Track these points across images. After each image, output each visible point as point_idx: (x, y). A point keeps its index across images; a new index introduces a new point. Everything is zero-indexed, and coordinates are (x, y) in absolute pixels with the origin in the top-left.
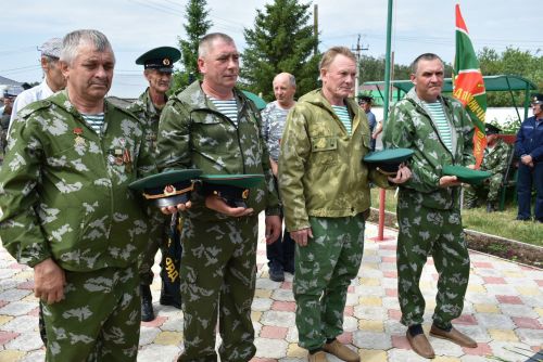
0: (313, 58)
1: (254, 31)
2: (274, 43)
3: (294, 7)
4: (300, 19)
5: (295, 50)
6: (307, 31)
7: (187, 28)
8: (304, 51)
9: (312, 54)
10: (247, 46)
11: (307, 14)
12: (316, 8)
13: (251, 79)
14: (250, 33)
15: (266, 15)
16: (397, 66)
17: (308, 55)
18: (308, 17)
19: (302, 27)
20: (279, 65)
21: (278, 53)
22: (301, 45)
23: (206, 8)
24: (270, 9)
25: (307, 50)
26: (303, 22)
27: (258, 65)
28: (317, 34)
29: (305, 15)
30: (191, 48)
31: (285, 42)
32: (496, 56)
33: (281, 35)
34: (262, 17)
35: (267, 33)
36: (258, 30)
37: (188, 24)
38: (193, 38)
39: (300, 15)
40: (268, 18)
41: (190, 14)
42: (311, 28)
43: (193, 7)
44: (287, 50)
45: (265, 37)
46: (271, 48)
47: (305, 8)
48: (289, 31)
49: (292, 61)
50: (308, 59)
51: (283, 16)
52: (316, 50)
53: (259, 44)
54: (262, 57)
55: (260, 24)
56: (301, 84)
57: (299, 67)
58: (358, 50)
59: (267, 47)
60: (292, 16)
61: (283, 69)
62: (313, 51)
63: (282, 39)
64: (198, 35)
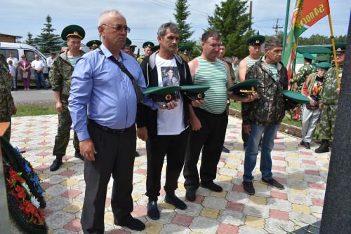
0: (247, 33)
1: (214, 17)
2: (225, 24)
3: (238, 2)
4: (241, 10)
5: (237, 28)
6: (245, 17)
7: (176, 16)
9: (247, 31)
10: (209, 26)
11: (246, 6)
12: (251, 3)
14: (211, 18)
15: (221, 8)
17: (244, 31)
18: (246, 9)
19: (242, 15)
20: (227, 37)
21: (227, 30)
22: (240, 25)
23: (187, 4)
24: (223, 4)
25: (244, 28)
26: (243, 12)
28: (251, 18)
29: (244, 7)
31: (231, 23)
33: (229, 19)
34: (218, 9)
35: (221, 18)
36: (216, 17)
37: (176, 13)
38: (178, 21)
39: (241, 7)
40: (222, 10)
41: (178, 8)
42: (247, 15)
43: (179, 3)
44: (233, 28)
45: (220, 21)
46: (223, 27)
47: (244, 3)
48: (234, 17)
49: (235, 35)
50: (244, 34)
51: (231, 8)
52: (250, 28)
53: (216, 25)
55: (217, 13)
56: (240, 48)
57: (239, 38)
58: (277, 28)
59: (221, 27)
60: (237, 8)
61: (229, 39)
62: (248, 29)
63: (229, 22)
64: (182, 19)
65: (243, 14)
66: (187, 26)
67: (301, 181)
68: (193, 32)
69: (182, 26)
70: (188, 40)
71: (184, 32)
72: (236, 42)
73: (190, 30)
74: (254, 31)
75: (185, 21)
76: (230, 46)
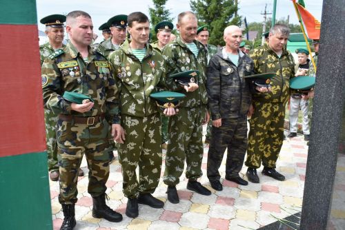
0: (234, 19)
1: (196, 2)
2: (209, 10)
5: (222, 14)
6: (229, 4)
7: (154, 1)
8: (228, 14)
9: (234, 17)
14: (194, 3)
16: (292, 25)
17: (230, 17)
20: (211, 24)
21: (211, 16)
22: (226, 11)
25: (230, 14)
28: (237, 3)
30: (156, 13)
31: (216, 9)
33: (213, 4)
35: (205, 3)
36: (199, 1)
38: (157, 7)
44: (217, 14)
45: (203, 6)
46: (207, 13)
48: (219, 2)
49: (221, 21)
50: (230, 20)
52: (236, 14)
53: (199, 10)
54: (201, 18)
57: (225, 25)
58: (265, 14)
59: (205, 12)
61: (214, 26)
62: (234, 15)
63: (214, 7)
64: (161, 4)
66: (166, 12)
67: (293, 174)
69: (161, 12)
71: (163, 18)
72: (221, 30)
73: (171, 17)
74: (241, 17)
75: (164, 6)
76: (215, 33)
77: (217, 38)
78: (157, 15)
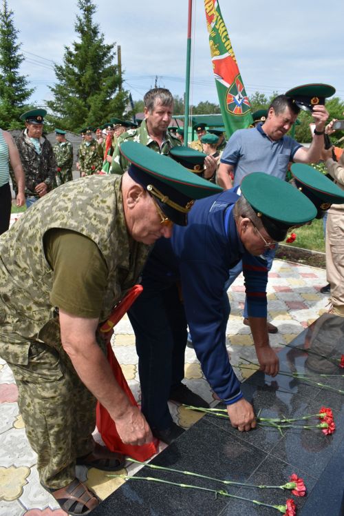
0: (118, 95)
1: (64, 67)
2: (83, 79)
3: (99, 46)
4: (106, 59)
5: (102, 87)
6: (112, 71)
8: (110, 88)
9: (117, 92)
11: (111, 54)
12: (119, 48)
13: (64, 113)
14: (60, 69)
15: (74, 52)
17: (113, 92)
18: (112, 57)
19: (107, 66)
20: (87, 101)
21: (87, 89)
22: (105, 83)
23: (17, 42)
24: (77, 47)
25: (112, 88)
26: (109, 61)
27: (69, 99)
28: (121, 73)
29: (109, 55)
30: (4, 81)
31: (92, 79)
32: (266, 100)
33: (89, 73)
34: (70, 54)
35: (76, 70)
36: (67, 67)
38: (5, 71)
39: (105, 54)
40: (76, 56)
42: (115, 67)
43: (4, 40)
44: (95, 87)
45: (74, 74)
46: (80, 84)
47: (109, 48)
48: (95, 69)
49: (100, 97)
50: (113, 96)
51: (90, 54)
52: (120, 88)
53: (69, 79)
54: (72, 92)
55: (69, 61)
56: (108, 118)
57: (106, 103)
59: (77, 83)
60: (98, 55)
61: (92, 104)
62: (118, 89)
63: (90, 76)
64: (11, 68)
65: (109, 65)
66: (21, 80)
68: (32, 90)
69: (12, 80)
70: (25, 102)
71: (17, 89)
72: (102, 109)
73: (28, 87)
74: (127, 92)
75: (16, 70)
76: (94, 114)
77: (97, 121)
78: (7, 84)
